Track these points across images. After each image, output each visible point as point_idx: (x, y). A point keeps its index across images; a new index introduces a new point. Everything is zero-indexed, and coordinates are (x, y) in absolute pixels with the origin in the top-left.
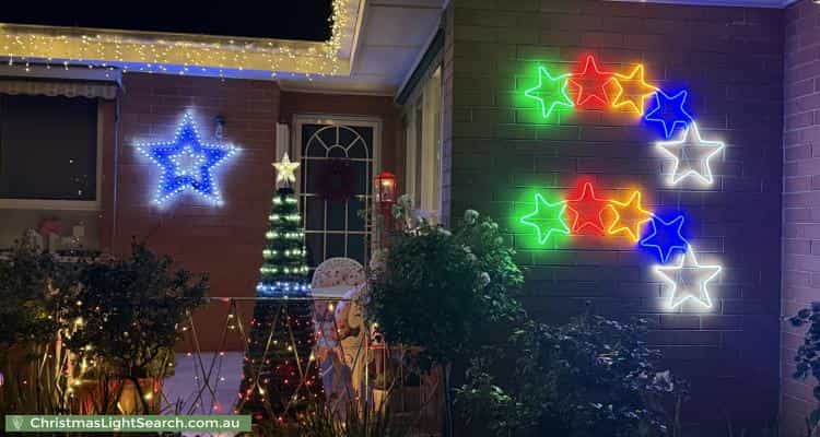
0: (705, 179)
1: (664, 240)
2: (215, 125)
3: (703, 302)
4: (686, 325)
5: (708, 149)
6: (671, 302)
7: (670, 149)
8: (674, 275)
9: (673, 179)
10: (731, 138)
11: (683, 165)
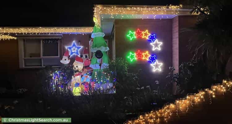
0: (159, 49)
1: (152, 59)
2: (78, 43)
3: (160, 70)
4: (157, 74)
5: (159, 44)
6: (154, 70)
7: (153, 44)
8: (154, 65)
9: (154, 49)
10: (163, 42)
11: (155, 47)
